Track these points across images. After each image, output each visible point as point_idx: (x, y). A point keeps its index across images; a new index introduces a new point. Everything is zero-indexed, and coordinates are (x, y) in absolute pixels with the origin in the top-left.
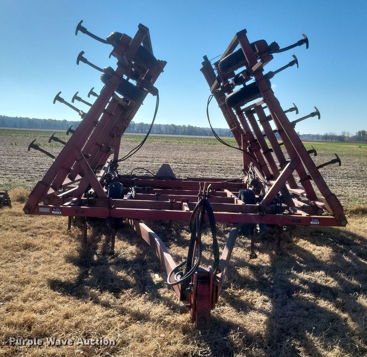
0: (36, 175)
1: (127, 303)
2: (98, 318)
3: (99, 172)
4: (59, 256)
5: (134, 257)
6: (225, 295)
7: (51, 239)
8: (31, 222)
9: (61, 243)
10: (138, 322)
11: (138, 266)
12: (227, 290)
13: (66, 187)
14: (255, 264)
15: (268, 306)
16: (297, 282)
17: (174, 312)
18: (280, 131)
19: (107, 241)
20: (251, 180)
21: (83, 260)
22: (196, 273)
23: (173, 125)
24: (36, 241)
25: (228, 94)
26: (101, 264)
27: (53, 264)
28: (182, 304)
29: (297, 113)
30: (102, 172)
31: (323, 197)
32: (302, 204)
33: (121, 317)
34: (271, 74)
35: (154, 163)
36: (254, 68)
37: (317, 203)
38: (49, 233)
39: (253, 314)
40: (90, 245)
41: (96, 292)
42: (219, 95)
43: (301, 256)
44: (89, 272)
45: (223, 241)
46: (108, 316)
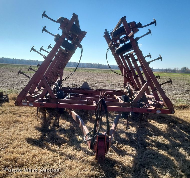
0: (22, 87)
1: (64, 150)
2: (50, 157)
3: (53, 86)
4: (32, 127)
5: (69, 127)
6: (113, 147)
7: (28, 118)
8: (18, 110)
9: (33, 120)
10: (70, 159)
11: (71, 132)
12: (114, 145)
13: (36, 93)
14: (129, 132)
15: (134, 153)
16: (149, 141)
17: (87, 155)
18: (142, 66)
19: (56, 119)
20: (127, 90)
21: (43, 129)
22: (98, 135)
23: (90, 64)
24: (21, 119)
25: (117, 48)
26: (53, 131)
27: (29, 131)
28: (91, 151)
29: (151, 58)
30: (54, 86)
31: (163, 99)
32: (153, 103)
33: (61, 157)
34: (138, 38)
35: (80, 82)
36: (129, 35)
37: (160, 102)
38: (27, 115)
39: (127, 157)
40: (47, 121)
41: (49, 144)
42: (112, 49)
43: (151, 128)
44: (46, 135)
45: (113, 121)
46: (55, 156)
